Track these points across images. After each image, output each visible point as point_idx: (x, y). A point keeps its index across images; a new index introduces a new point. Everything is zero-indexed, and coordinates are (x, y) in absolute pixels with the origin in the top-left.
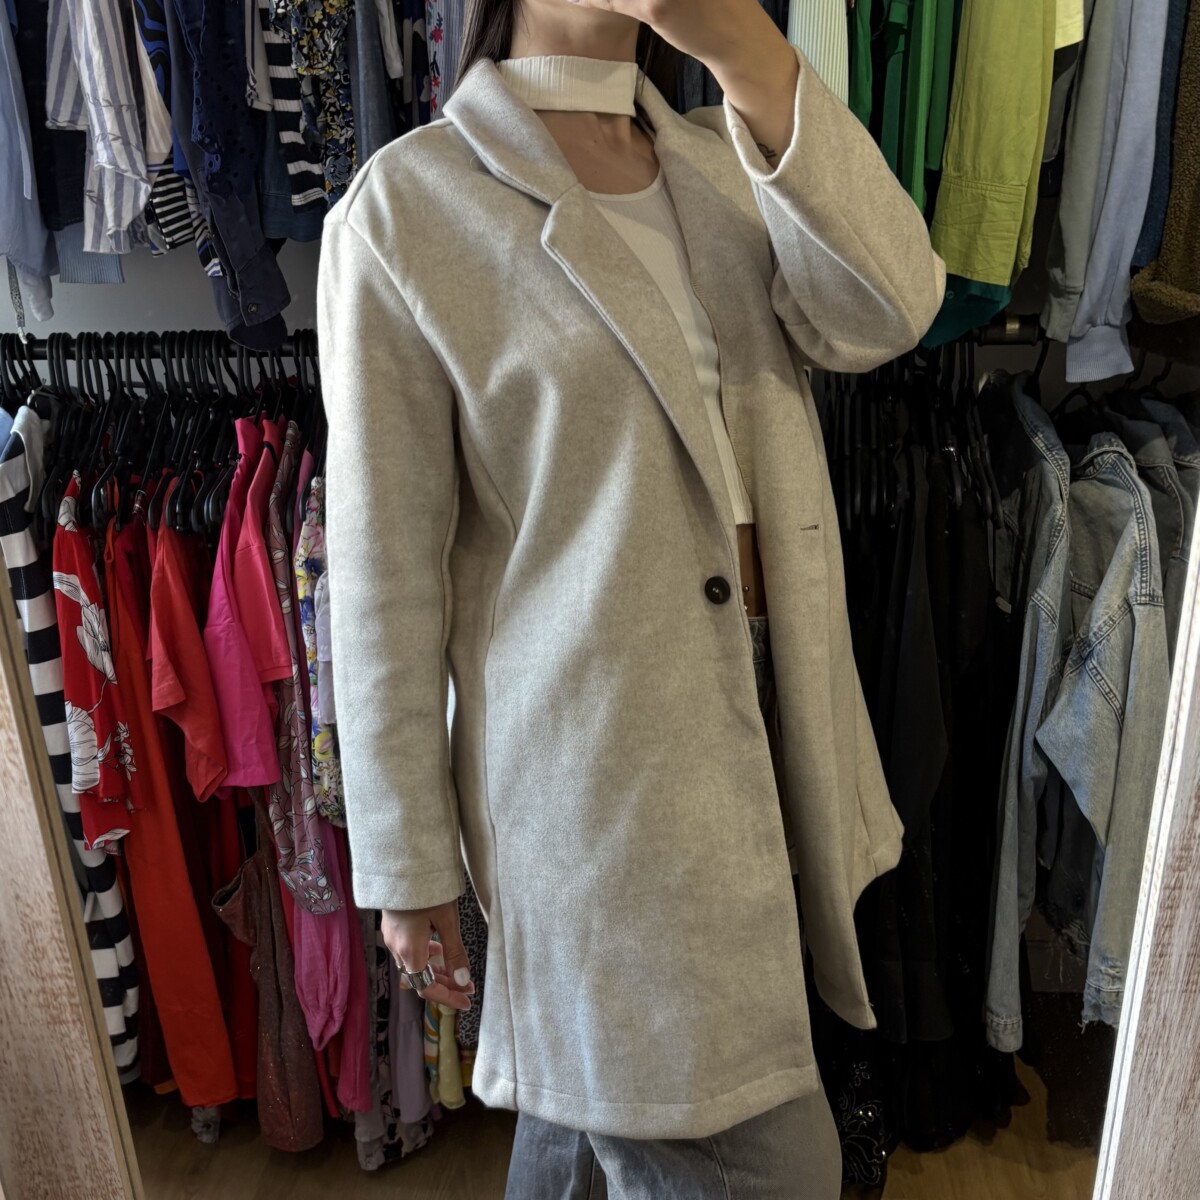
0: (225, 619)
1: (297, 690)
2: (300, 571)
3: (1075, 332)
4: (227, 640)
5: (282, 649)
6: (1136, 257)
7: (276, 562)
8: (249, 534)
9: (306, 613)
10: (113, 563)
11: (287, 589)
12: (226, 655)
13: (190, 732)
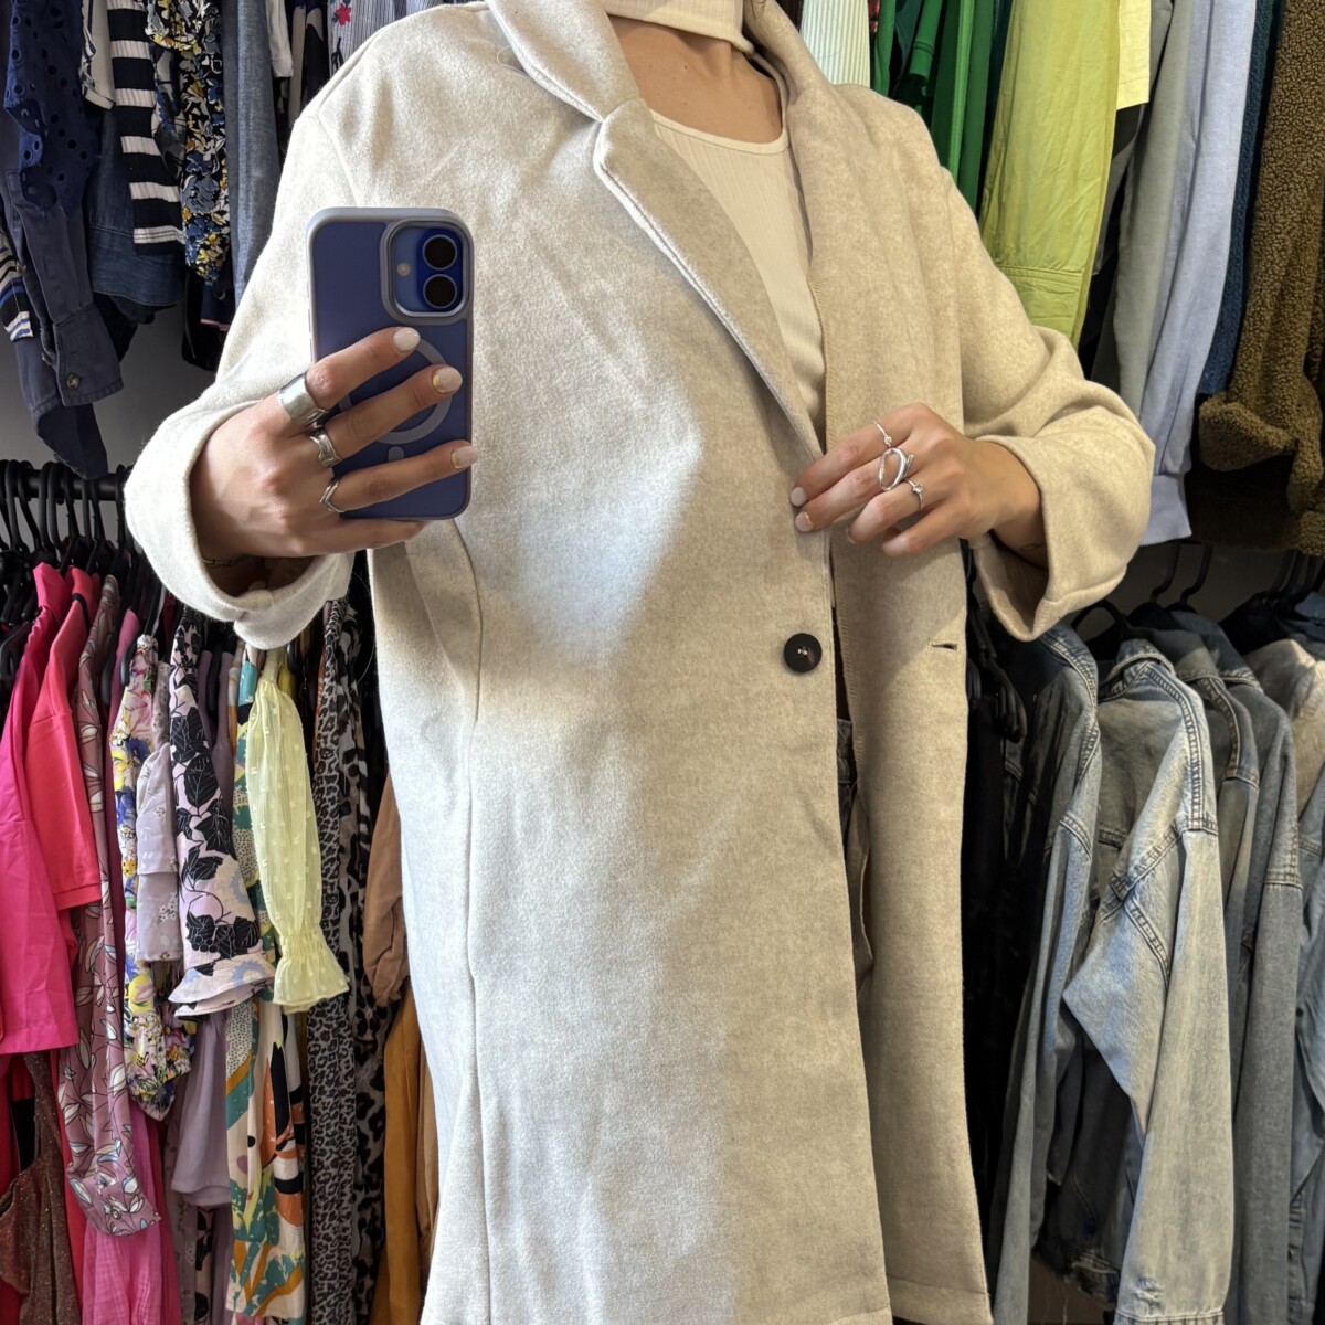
1: (106, 918)
2: (118, 752)
4: (13, 846)
5: (89, 859)
7: (85, 740)
8: (50, 699)
9: (124, 809)
11: (99, 779)
12: (9, 867)
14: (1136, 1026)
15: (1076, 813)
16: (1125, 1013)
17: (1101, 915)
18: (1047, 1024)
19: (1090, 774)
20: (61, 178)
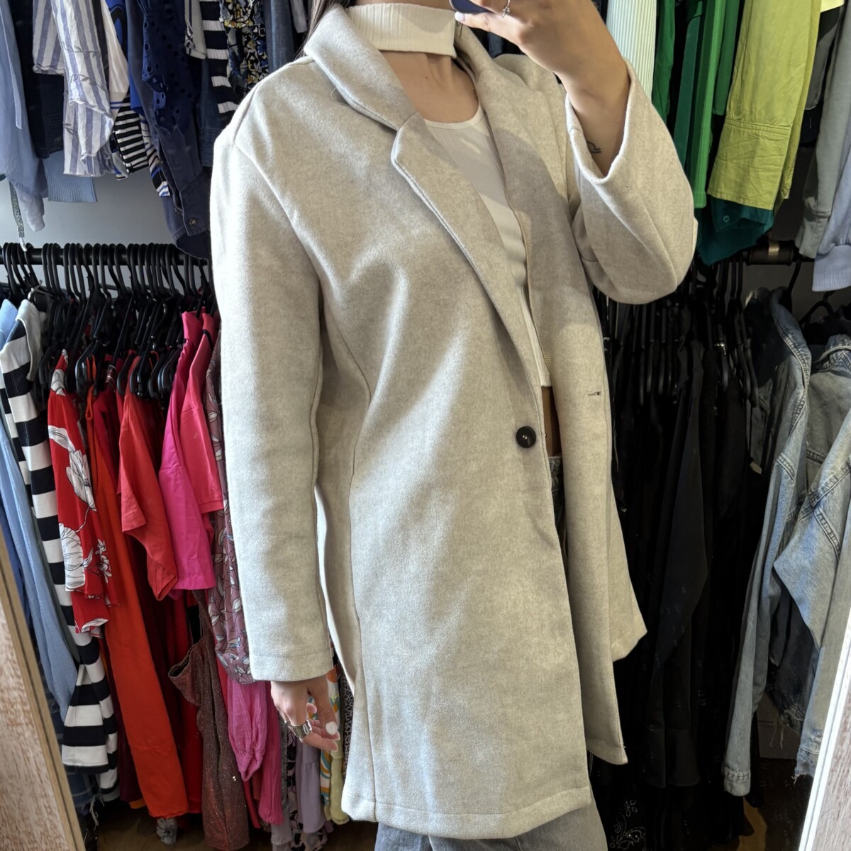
0: (174, 464)
3: (822, 250)
4: (176, 480)
5: (216, 487)
7: (211, 421)
8: (191, 400)
10: (92, 421)
11: (220, 442)
12: (175, 490)
13: (150, 548)
14: (815, 586)
15: (786, 455)
16: (809, 578)
17: (801, 515)
18: (764, 581)
19: (797, 430)
20: (178, 111)
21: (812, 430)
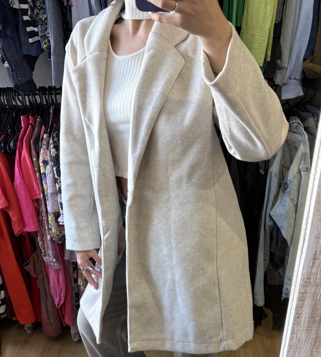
0: (19, 180)
1: (43, 202)
2: (41, 164)
3: (285, 82)
4: (20, 187)
5: (37, 189)
6: (305, 55)
7: (34, 161)
8: (25, 153)
9: (44, 178)
11: (38, 170)
12: (20, 191)
13: (11, 215)
14: (287, 221)
15: (273, 167)
16: (285, 218)
17: (280, 192)
18: (266, 219)
19: (277, 157)
20: (8, 31)
21: (284, 155)
